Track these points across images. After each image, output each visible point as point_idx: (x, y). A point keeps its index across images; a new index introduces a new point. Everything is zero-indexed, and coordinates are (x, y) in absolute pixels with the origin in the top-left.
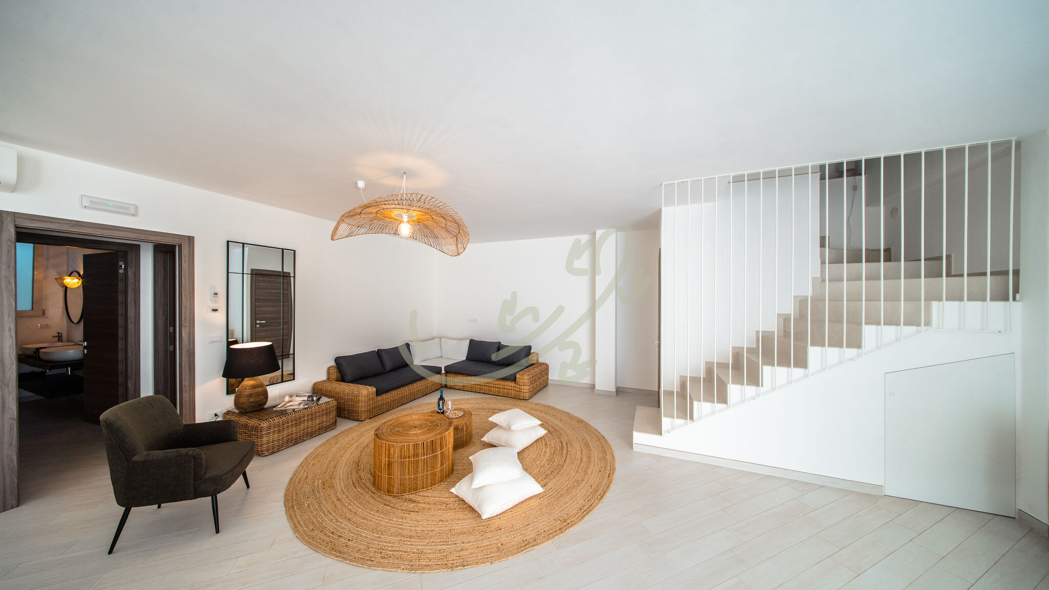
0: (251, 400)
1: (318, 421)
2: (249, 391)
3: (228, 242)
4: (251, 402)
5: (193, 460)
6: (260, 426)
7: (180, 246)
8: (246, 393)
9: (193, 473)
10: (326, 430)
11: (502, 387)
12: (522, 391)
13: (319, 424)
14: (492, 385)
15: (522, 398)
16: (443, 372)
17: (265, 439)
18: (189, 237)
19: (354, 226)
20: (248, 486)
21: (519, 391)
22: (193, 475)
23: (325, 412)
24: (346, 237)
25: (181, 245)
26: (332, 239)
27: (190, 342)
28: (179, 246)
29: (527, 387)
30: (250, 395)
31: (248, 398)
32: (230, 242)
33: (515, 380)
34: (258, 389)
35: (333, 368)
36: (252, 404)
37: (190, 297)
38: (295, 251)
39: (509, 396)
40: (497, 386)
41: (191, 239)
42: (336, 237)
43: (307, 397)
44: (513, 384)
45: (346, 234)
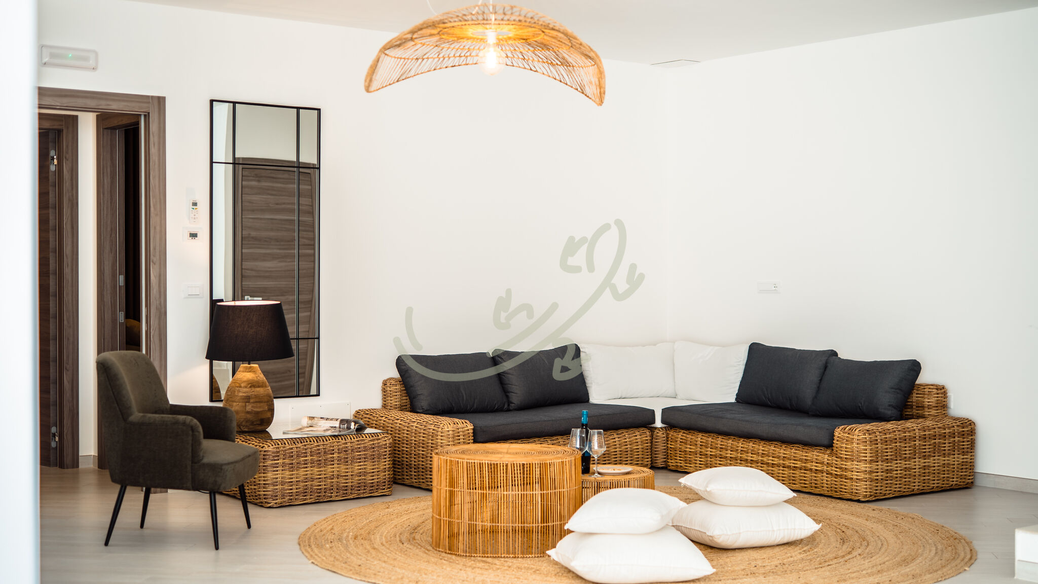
0: (249, 408)
1: (356, 468)
2: (245, 390)
3: (212, 101)
4: (248, 412)
5: (190, 432)
6: (264, 449)
7: (147, 116)
8: (241, 394)
9: (190, 450)
10: (371, 491)
11: (799, 464)
12: (849, 474)
13: (359, 475)
14: (776, 461)
15: (848, 496)
16: (658, 424)
17: (270, 475)
18: (159, 98)
19: (408, 59)
20: (249, 526)
21: (841, 476)
22: (190, 454)
23: (369, 453)
24: (398, 81)
25: (149, 113)
26: (368, 90)
27: (160, 292)
28: (145, 116)
29: (862, 466)
30: (247, 399)
31: (244, 404)
32: (214, 102)
33: (829, 445)
34: (258, 389)
35: (393, 382)
36: (249, 416)
37: (160, 211)
38: (319, 110)
39: (817, 491)
40: (787, 463)
41: (160, 102)
42: (375, 85)
43: (338, 422)
44: (825, 457)
45: (395, 76)
